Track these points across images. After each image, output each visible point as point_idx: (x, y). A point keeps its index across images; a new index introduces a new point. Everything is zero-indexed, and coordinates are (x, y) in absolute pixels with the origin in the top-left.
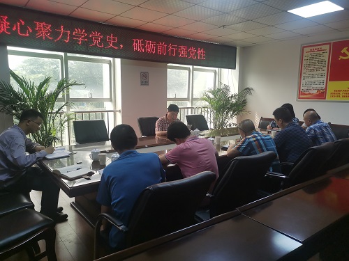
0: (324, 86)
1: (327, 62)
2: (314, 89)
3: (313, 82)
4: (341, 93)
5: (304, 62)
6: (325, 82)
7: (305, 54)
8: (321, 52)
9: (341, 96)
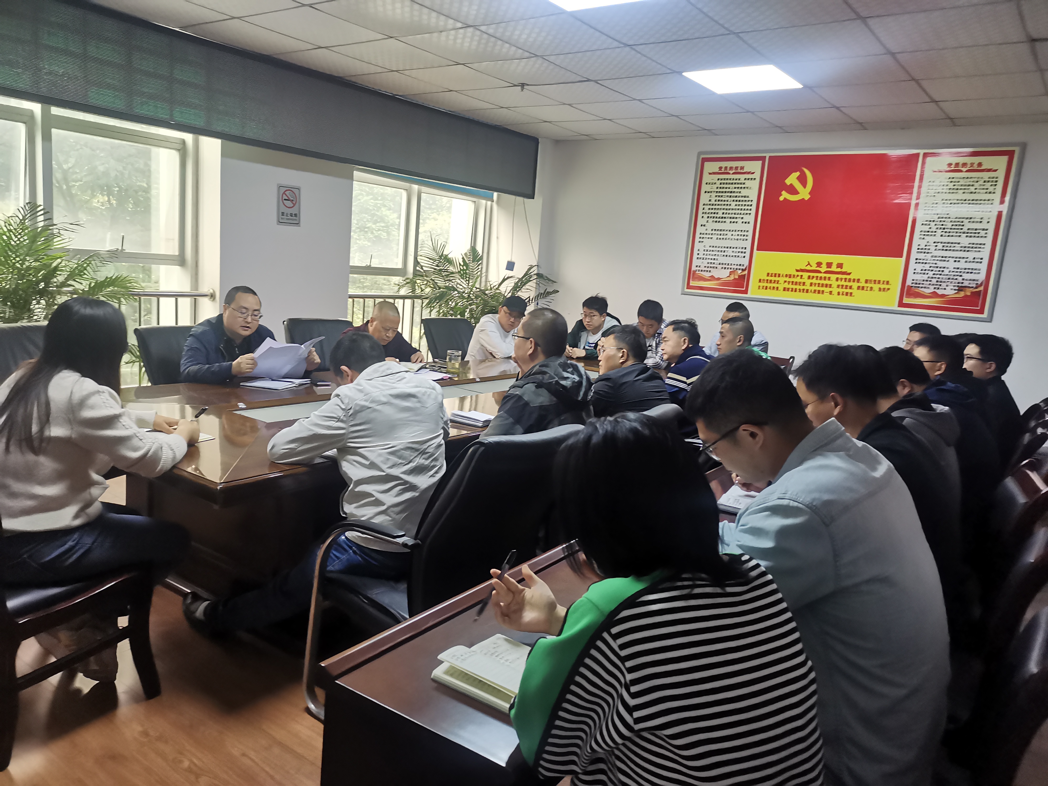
0: (746, 262)
1: (754, 204)
2: (724, 266)
3: (723, 250)
4: (782, 280)
5: (704, 198)
6: (748, 251)
7: (707, 178)
8: (742, 177)
9: (781, 288)
